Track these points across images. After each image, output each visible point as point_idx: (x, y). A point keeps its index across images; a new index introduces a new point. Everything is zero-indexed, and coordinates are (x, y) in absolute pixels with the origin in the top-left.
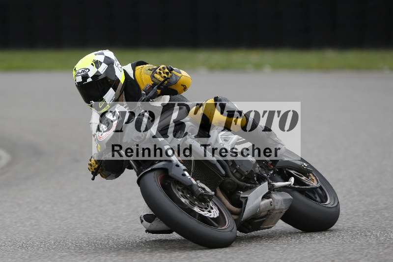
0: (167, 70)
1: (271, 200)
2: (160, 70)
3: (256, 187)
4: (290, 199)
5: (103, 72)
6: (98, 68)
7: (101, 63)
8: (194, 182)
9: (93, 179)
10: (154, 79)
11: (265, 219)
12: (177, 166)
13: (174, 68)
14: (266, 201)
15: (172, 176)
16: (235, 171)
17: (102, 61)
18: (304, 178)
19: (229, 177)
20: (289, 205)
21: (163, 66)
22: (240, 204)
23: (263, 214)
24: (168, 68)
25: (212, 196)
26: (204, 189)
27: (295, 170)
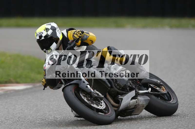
0: (80, 33)
1: (137, 100)
2: (77, 32)
3: (128, 93)
4: (149, 99)
5: (50, 34)
6: (47, 32)
7: (49, 29)
8: (92, 90)
9: (44, 89)
10: (74, 37)
11: (133, 110)
12: (84, 82)
13: (84, 32)
14: (134, 100)
15: (81, 87)
16: (116, 85)
17: (50, 28)
18: (158, 88)
19: (113, 88)
20: (148, 102)
21: (78, 30)
22: (118, 102)
23: (132, 107)
24: (81, 32)
25: (102, 98)
26: (98, 94)
27: (153, 84)
